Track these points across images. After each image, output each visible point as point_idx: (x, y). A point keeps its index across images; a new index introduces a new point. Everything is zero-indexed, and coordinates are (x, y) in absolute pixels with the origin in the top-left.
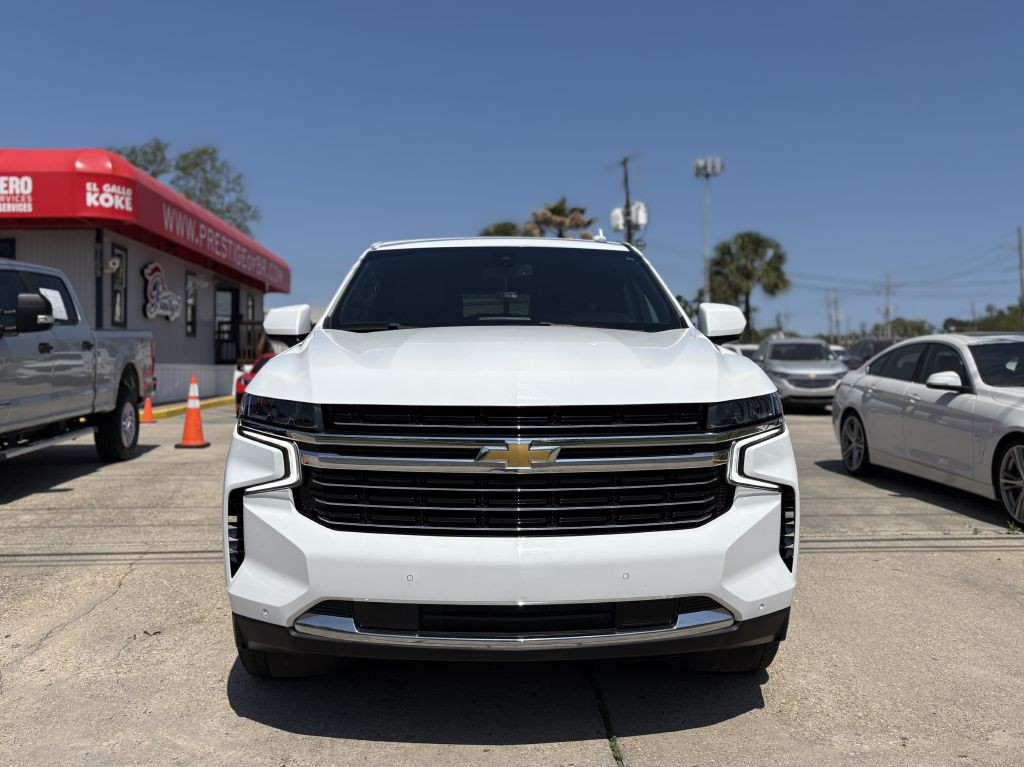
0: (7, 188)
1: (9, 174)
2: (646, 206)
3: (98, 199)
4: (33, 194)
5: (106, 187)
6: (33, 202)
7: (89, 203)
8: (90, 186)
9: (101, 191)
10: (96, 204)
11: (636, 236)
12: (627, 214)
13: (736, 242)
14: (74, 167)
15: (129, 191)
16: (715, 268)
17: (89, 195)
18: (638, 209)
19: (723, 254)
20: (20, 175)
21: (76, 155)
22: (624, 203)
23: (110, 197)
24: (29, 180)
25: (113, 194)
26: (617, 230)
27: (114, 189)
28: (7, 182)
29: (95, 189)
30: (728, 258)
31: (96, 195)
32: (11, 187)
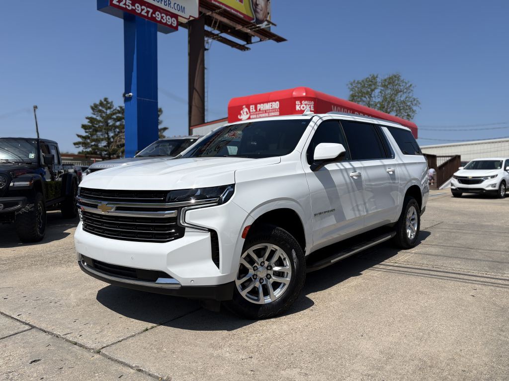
0: (272, 107)
1: (272, 101)
3: (300, 107)
4: (280, 108)
5: (303, 102)
6: (280, 111)
7: (297, 109)
8: (298, 102)
9: (301, 104)
10: (299, 109)
14: (292, 94)
15: (313, 103)
17: (297, 106)
20: (275, 101)
21: (293, 90)
23: (304, 106)
24: (278, 103)
25: (306, 105)
27: (306, 102)
28: (272, 104)
29: (299, 103)
31: (299, 106)
32: (273, 106)
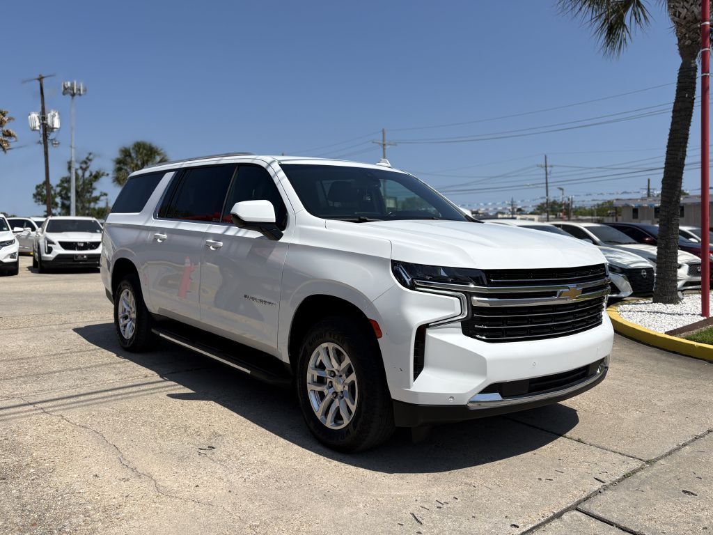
2: (59, 114)
11: (51, 136)
12: (43, 118)
13: (133, 149)
16: (118, 166)
18: (54, 116)
19: (126, 156)
22: (40, 110)
26: (34, 129)
30: (129, 160)
